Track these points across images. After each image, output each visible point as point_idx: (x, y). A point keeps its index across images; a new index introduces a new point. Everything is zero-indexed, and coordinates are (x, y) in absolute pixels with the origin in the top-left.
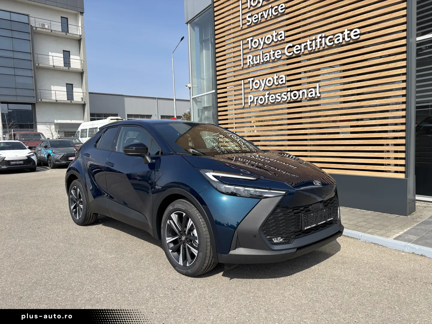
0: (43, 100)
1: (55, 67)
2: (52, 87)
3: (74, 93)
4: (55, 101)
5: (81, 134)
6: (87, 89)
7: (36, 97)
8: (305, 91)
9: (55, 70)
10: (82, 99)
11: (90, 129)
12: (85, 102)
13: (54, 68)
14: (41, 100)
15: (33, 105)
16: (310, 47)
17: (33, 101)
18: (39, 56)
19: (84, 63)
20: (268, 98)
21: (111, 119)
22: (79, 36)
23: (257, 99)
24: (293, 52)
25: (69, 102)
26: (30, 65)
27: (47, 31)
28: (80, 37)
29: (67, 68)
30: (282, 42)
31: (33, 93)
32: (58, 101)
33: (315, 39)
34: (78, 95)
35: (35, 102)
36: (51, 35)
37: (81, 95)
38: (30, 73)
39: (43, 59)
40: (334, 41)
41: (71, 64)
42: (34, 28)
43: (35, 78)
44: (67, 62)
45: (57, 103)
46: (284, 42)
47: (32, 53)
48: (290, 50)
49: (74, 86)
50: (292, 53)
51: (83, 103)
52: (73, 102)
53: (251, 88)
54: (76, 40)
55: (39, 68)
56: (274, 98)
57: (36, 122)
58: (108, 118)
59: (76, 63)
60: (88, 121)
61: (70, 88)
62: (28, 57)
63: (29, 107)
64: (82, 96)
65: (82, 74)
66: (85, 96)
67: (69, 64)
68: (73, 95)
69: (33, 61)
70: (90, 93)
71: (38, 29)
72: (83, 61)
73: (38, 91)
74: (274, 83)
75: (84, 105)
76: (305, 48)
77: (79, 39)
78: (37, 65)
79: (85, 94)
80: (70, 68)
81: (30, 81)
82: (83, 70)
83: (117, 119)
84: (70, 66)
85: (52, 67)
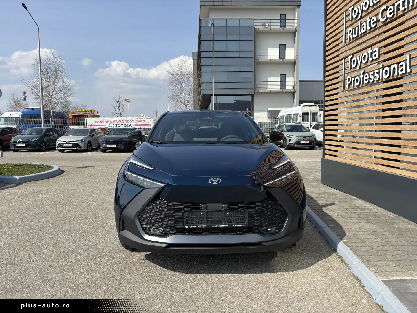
0: (260, 91)
1: (272, 61)
2: (268, 78)
3: (286, 83)
4: (269, 91)
5: (280, 121)
6: (297, 78)
7: (255, 88)
10: (293, 87)
12: (295, 90)
13: (271, 62)
14: (258, 91)
15: (252, 95)
17: (251, 92)
18: (259, 53)
20: (363, 77)
21: (304, 106)
22: (294, 29)
23: (354, 81)
25: (281, 91)
26: (251, 62)
27: (267, 29)
28: (295, 29)
29: (282, 60)
31: (251, 85)
32: (272, 91)
34: (290, 84)
35: (254, 93)
36: (272, 33)
37: (292, 84)
38: (251, 69)
39: (261, 55)
41: (286, 56)
42: (257, 29)
43: (255, 72)
44: (282, 55)
45: (271, 93)
47: (254, 51)
49: (286, 75)
51: (293, 91)
52: (284, 90)
53: (350, 68)
54: (291, 33)
55: (258, 63)
56: (368, 77)
57: (253, 110)
58: (302, 105)
59: (290, 55)
61: (283, 77)
62: (251, 55)
63: (249, 98)
64: (293, 85)
65: (294, 63)
66: (295, 85)
67: (284, 56)
68: (285, 84)
69: (254, 58)
70: (300, 81)
71: (260, 29)
72: (296, 52)
73: (257, 83)
74: (368, 59)
75: (294, 93)
77: (294, 32)
78: (257, 60)
79: (295, 82)
80: (284, 60)
81: (251, 75)
82: (295, 60)
83: (310, 106)
84: (284, 58)
85: (269, 61)
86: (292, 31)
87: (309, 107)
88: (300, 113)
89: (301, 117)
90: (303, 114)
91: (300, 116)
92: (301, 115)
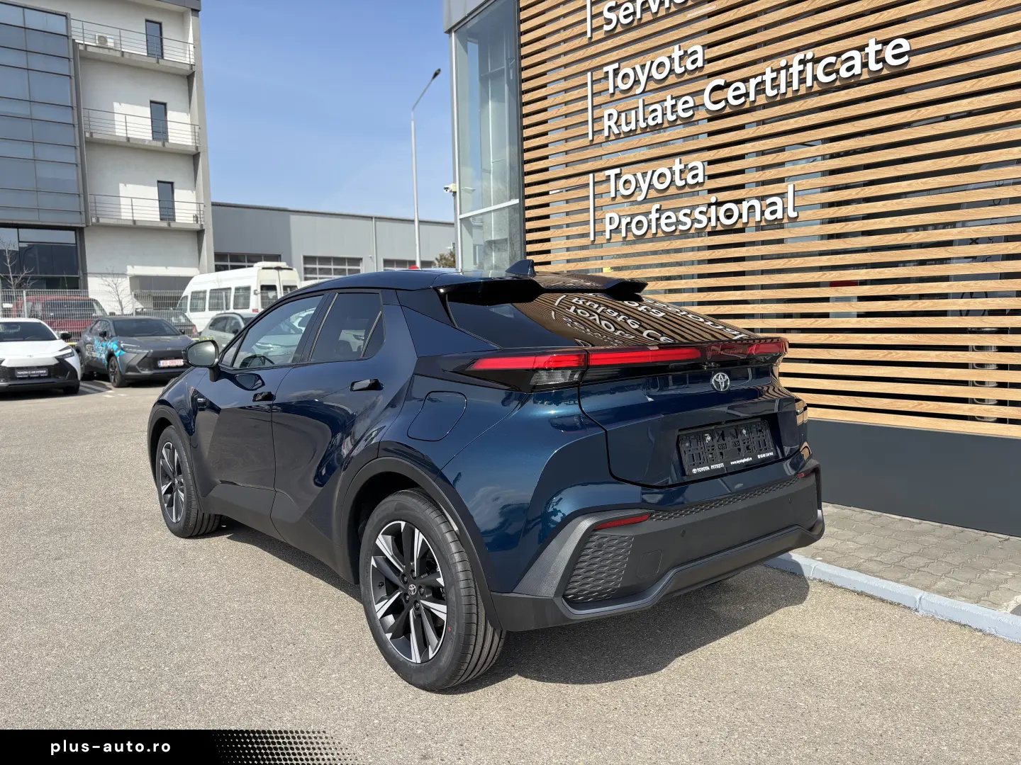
0: (102, 221)
1: (131, 141)
2: (122, 187)
3: (176, 205)
4: (131, 223)
5: (192, 304)
6: (207, 193)
7: (86, 212)
8: (756, 203)
9: (129, 147)
10: (196, 217)
11: (212, 291)
12: (202, 225)
13: (128, 145)
14: (98, 220)
15: (79, 231)
16: (773, 88)
17: (76, 221)
18: (93, 114)
19: (199, 131)
20: (658, 219)
21: (264, 268)
22: (188, 68)
23: (628, 224)
24: (726, 100)
25: (164, 224)
26: (69, 136)
27: (112, 53)
28: (192, 69)
29: (159, 144)
30: (697, 74)
31: (73, 203)
32: (138, 224)
33: (787, 67)
34: (187, 209)
35: (84, 226)
36: (123, 65)
37: (193, 209)
38: (71, 156)
39: (103, 121)
40: (837, 72)
41: (169, 134)
42: (81, 48)
43: (81, 166)
44: (159, 129)
45: (135, 229)
46: (701, 74)
47: (77, 107)
48: (718, 95)
49: (175, 185)
50: (723, 104)
51: (197, 227)
52: (173, 225)
53: (613, 195)
54: (181, 76)
55: (93, 143)
56: (673, 220)
57: (85, 274)
58: (256, 265)
59: (180, 131)
60: (209, 272)
61: (166, 190)
62: (67, 117)
63: (68, 238)
64: (195, 212)
65: (194, 157)
66: (202, 212)
67: (165, 133)
68: (173, 208)
69: (78, 125)
70: (214, 204)
71: (89, 49)
72: (197, 128)
73: (90, 198)
74: (672, 181)
75: (199, 234)
76: (760, 89)
77: (188, 74)
78: (88, 135)
79: (202, 206)
80: (166, 144)
81: (71, 175)
82: (197, 148)
83: (278, 268)
84: (167, 140)
85: (125, 140)
86: (181, 73)
87: (276, 271)
88: (255, 286)
89: (259, 296)
90: (263, 287)
91: (257, 292)
92: (259, 290)
